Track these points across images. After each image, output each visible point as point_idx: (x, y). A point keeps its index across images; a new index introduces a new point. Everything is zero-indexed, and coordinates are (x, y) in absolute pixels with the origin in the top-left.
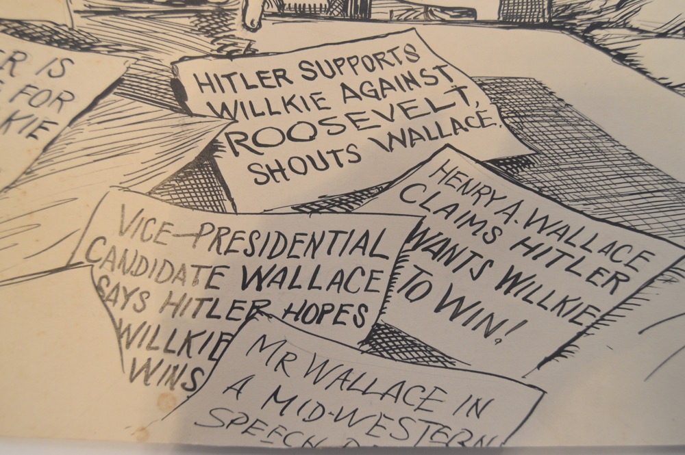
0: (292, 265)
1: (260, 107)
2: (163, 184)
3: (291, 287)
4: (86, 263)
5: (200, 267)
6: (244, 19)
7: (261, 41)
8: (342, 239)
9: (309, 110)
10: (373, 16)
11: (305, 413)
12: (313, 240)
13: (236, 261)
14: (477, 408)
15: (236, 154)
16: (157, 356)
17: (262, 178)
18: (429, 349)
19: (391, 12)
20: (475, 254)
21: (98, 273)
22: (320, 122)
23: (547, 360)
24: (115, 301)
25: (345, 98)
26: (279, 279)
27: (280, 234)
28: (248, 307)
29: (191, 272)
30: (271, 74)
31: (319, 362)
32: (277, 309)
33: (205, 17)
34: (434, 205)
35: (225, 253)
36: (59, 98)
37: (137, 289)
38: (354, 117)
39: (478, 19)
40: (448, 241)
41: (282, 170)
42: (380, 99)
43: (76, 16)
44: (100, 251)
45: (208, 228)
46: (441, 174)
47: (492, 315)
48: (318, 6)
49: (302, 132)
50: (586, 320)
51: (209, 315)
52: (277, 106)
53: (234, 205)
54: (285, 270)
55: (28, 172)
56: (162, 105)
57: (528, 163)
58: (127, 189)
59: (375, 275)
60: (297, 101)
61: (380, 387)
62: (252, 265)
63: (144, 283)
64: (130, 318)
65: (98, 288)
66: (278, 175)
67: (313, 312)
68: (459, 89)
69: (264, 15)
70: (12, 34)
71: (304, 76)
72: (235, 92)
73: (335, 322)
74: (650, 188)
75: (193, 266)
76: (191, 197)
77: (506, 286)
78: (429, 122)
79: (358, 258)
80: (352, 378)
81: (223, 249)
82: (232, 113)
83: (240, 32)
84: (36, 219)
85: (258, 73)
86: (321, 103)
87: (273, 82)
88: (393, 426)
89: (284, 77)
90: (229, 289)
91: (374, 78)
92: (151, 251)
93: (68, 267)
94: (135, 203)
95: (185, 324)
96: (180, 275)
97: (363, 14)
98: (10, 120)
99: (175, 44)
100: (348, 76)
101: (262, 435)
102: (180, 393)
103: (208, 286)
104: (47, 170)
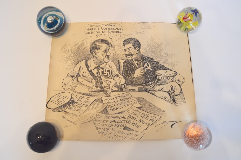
0: (115, 120)
1: (111, 102)
2: (101, 111)
3: (115, 122)
6: (109, 92)
7: (111, 94)
8: (121, 117)
10: (124, 91)
11: (117, 137)
12: (118, 117)
13: (109, 120)
14: (137, 135)
15: (109, 108)
16: (101, 131)
17: (112, 110)
18: (131, 129)
19: (126, 90)
20: (136, 118)
21: (94, 122)
22: (118, 104)
23: (145, 130)
24: (96, 125)
25: (121, 101)
27: (114, 117)
28: (111, 125)
29: (104, 121)
31: (119, 131)
32: (114, 125)
33: (105, 92)
34: (131, 113)
36: (89, 102)
38: (122, 103)
39: (136, 90)
40: (133, 117)
41: (114, 109)
42: (125, 101)
44: (94, 119)
45: (106, 116)
46: (132, 109)
47: (138, 125)
48: (117, 90)
49: (116, 105)
50: (149, 125)
51: (106, 126)
52: (113, 102)
53: (109, 113)
55: (86, 110)
56: (100, 102)
57: (142, 107)
58: (97, 112)
59: (125, 121)
60: (115, 101)
61: (126, 133)
62: (111, 120)
63: (99, 122)
64: (98, 127)
65: (94, 123)
66: (113, 110)
67: (118, 125)
68: (134, 99)
69: (111, 92)
70: (82, 94)
71: (116, 98)
72: (108, 101)
73: (120, 126)
74: (156, 109)
76: (104, 113)
77: (140, 122)
78: (130, 103)
79: (123, 119)
80: (122, 132)
81: (108, 118)
82: (108, 103)
83: (109, 94)
84: (87, 116)
86: (118, 101)
87: (112, 99)
88: (127, 138)
89: (114, 99)
90: (109, 123)
91: (124, 98)
92: (100, 119)
93: (91, 121)
94: (98, 114)
95: (104, 127)
96: (103, 122)
97: (122, 91)
98: (83, 105)
99: (101, 95)
100: (121, 98)
101: (113, 139)
102: (104, 135)
103: (106, 123)
104: (88, 110)
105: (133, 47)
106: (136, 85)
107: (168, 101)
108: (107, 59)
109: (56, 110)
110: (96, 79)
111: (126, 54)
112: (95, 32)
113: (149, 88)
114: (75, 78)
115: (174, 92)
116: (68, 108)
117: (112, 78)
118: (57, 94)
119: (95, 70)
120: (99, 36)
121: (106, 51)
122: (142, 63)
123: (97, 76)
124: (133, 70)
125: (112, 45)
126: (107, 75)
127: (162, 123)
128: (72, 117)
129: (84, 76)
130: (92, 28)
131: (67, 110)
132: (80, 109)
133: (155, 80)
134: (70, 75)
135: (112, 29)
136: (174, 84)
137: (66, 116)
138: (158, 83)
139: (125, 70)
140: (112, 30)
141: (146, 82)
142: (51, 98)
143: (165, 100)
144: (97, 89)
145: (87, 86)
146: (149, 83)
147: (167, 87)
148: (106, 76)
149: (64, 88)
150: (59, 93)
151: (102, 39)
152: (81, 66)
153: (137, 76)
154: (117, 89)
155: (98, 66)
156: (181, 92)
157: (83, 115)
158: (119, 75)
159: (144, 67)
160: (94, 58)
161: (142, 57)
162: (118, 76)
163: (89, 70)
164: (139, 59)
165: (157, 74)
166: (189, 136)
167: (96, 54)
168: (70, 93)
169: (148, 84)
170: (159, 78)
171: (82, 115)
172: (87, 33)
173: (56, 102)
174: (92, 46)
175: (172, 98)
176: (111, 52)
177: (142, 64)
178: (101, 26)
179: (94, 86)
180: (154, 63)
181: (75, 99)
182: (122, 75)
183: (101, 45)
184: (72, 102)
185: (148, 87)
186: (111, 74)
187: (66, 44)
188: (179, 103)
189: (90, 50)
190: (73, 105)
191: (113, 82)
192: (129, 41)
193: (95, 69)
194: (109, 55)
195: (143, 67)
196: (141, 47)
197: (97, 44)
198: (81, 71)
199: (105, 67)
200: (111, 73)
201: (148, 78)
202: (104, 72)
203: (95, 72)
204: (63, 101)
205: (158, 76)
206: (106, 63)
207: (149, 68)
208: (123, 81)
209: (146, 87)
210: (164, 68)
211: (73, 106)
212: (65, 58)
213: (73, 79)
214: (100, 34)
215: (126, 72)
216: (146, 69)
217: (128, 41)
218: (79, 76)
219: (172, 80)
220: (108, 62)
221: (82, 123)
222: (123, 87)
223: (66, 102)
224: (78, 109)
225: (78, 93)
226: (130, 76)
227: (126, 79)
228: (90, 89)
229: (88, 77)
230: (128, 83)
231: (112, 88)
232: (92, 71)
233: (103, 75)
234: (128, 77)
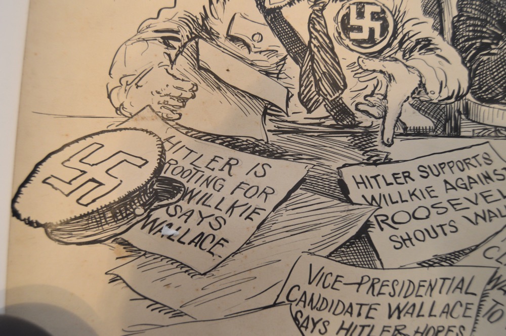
0: (418, 301)
1: (395, 197)
2: (336, 250)
4: (287, 302)
5: (361, 305)
6: (382, 139)
8: (448, 282)
9: (425, 198)
10: (462, 134)
12: (430, 285)
15: (382, 229)
17: (398, 245)
19: (474, 130)
21: (295, 309)
22: (432, 206)
24: (306, 328)
25: (447, 189)
26: (410, 311)
27: (410, 281)
28: (392, 330)
29: (356, 309)
30: (401, 175)
33: (358, 136)
35: (377, 295)
36: (264, 192)
37: (321, 319)
38: (453, 202)
41: (410, 239)
42: (468, 190)
43: (269, 134)
45: (366, 279)
48: (428, 128)
49: (421, 213)
52: (406, 196)
53: (381, 263)
54: (414, 305)
55: (248, 243)
56: (334, 197)
58: (313, 254)
59: (469, 306)
60: (418, 193)
62: (394, 302)
65: (295, 319)
66: (408, 242)
67: (432, 332)
69: (395, 135)
70: (227, 146)
71: (422, 176)
72: (380, 188)
75: (357, 304)
76: (355, 259)
78: (500, 205)
79: (458, 296)
81: (376, 292)
82: (378, 202)
83: (381, 147)
84: (254, 273)
85: (394, 175)
86: (432, 194)
87: (402, 180)
89: (409, 177)
90: (380, 318)
91: (464, 175)
92: (329, 294)
93: (275, 304)
94: (318, 263)
96: (349, 310)
97: (456, 133)
98: (233, 207)
99: (339, 155)
100: (448, 175)
103: (367, 317)
104: (260, 242)
109: (70, 233)
110: (307, 57)
114: (184, 46)
116: (143, 227)
117: (396, 60)
118: (77, 141)
123: (310, 42)
126: (371, 40)
128: (163, 279)
129: (234, 39)
131: (138, 236)
132: (212, 231)
134: (156, 31)
139: (469, 18)
142: (40, 163)
145: (256, 98)
148: (364, 41)
149: (117, 105)
150: (90, 136)
154: (425, 122)
157: (233, 266)
158: (437, 40)
162: (431, 50)
163: (267, 5)
168: (151, 133)
171: (222, 270)
173: (70, 183)
179: (295, 100)
181: (183, 172)
182: (453, 46)
184: (163, 188)
186: (394, 36)
190: (172, 208)
198: (218, 6)
200: (391, 29)
202: (354, 21)
203: (298, 17)
204: (110, 183)
208: (458, 75)
211: (172, 210)
215: (474, 25)
218: (205, 35)
221: (226, 317)
222: (460, 113)
223: (131, 190)
224: (202, 234)
225: (202, 136)
226: (494, 54)
227: (476, 69)
228: (271, 115)
229: (257, 45)
230: (487, 90)
231: (400, 114)
232: (284, 15)
233: (349, 38)
234: (485, 58)
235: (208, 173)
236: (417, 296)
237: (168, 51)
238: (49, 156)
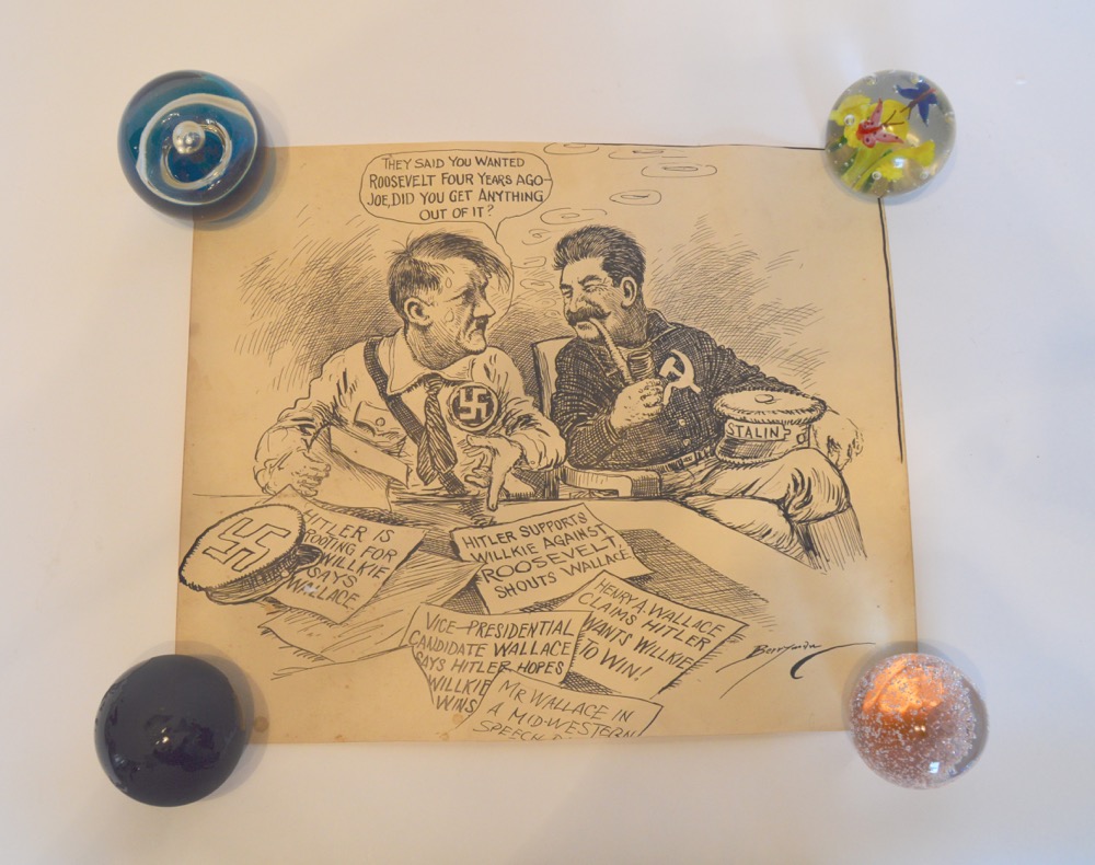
0: (521, 642)
1: (500, 554)
2: (449, 600)
3: (521, 654)
4: (409, 645)
5: (472, 645)
6: (488, 505)
7: (499, 516)
8: (548, 626)
9: (526, 554)
10: (560, 497)
11: (532, 722)
12: (532, 627)
13: (491, 641)
14: (625, 716)
15: (488, 582)
16: (451, 694)
17: (503, 595)
18: (598, 685)
19: (570, 494)
20: (622, 631)
21: (416, 650)
22: (533, 561)
23: (664, 689)
24: (426, 666)
25: (546, 546)
26: (514, 650)
27: (514, 625)
28: (498, 666)
29: (467, 648)
30: (504, 535)
31: (538, 694)
32: (514, 666)
33: (466, 504)
34: (597, 604)
35: (485, 637)
36: (388, 554)
37: (438, 658)
38: (552, 557)
39: (620, 495)
40: (606, 624)
41: (513, 589)
42: (565, 546)
44: (417, 638)
45: (475, 623)
46: (601, 587)
47: (632, 665)
49: (523, 567)
50: (686, 665)
51: (478, 671)
52: (509, 553)
53: (488, 610)
54: (517, 644)
55: (376, 596)
56: (446, 556)
57: (650, 578)
58: (430, 604)
59: (567, 645)
60: (520, 550)
61: (572, 707)
62: (500, 642)
64: (434, 674)
65: (416, 659)
66: (511, 592)
67: (533, 667)
68: (610, 538)
69: (499, 501)
70: (357, 516)
71: (523, 535)
72: (486, 546)
73: (546, 672)
74: (722, 588)
75: (468, 645)
76: (465, 607)
77: (640, 648)
78: (593, 557)
79: (557, 636)
81: (484, 634)
82: (485, 559)
83: (486, 512)
84: (381, 621)
85: (498, 535)
86: (533, 550)
87: (505, 539)
88: (580, 728)
89: (512, 536)
90: (488, 656)
91: (561, 533)
92: (444, 637)
93: (400, 647)
94: (435, 611)
95: (466, 676)
97: (554, 496)
98: (362, 567)
99: (451, 521)
100: (547, 533)
101: (509, 735)
102: (465, 714)
103: (476, 655)
104: (386, 595)
105: (604, 275)
106: (624, 467)
107: (776, 548)
108: (477, 337)
109: (227, 595)
110: (424, 436)
111: (569, 311)
112: (410, 197)
113: (688, 483)
114: (318, 432)
115: (806, 504)
116: (289, 587)
118: (230, 517)
119: (415, 391)
120: (431, 220)
121: (468, 295)
122: (652, 355)
123: (426, 423)
124: (606, 394)
125: (498, 265)
126: (478, 420)
127: (750, 656)
128: (306, 629)
129: (360, 424)
130: (398, 173)
131: (284, 595)
132: (345, 588)
133: (717, 440)
134: (294, 420)
135: (498, 180)
136: (810, 463)
137: (279, 624)
138: (728, 459)
139: (567, 394)
140: (497, 188)
141: (671, 452)
142: (200, 537)
143: (763, 540)
144: (429, 487)
145: (380, 474)
146: (686, 460)
147: (775, 479)
148: (472, 421)
149: (263, 485)
150: (241, 512)
151: (448, 232)
152: (345, 374)
153: (626, 424)
154: (526, 489)
155: (428, 371)
156: (844, 504)
157: (363, 617)
158: (537, 416)
159: (661, 377)
160: (409, 331)
161: (648, 325)
162: (532, 425)
163: (389, 393)
164: (636, 337)
165: (727, 412)
166: (878, 720)
167: (419, 312)
168: (292, 508)
169: (682, 465)
170: (736, 430)
171: (355, 620)
172: (374, 202)
173: (225, 553)
174: (399, 269)
175: (798, 533)
176: (495, 301)
177: (649, 361)
178: (440, 164)
179: (414, 474)
180: (709, 356)
181: (320, 540)
182: (553, 420)
183: (442, 262)
184: (304, 554)
185: (679, 480)
186: (498, 415)
187: (267, 259)
188: (832, 558)
189: (388, 288)
190: (311, 570)
191: (509, 455)
192: (583, 242)
193: (415, 385)
194: (486, 318)
195: (657, 375)
196: (647, 275)
197: (422, 257)
198: (346, 396)
199: (467, 379)
200: (495, 409)
201: (682, 431)
202: (463, 403)
203: (415, 401)
204: (259, 551)
205: (729, 421)
206: (472, 356)
207: (686, 380)
208: (556, 445)
209: (669, 477)
210: (761, 382)
211: (312, 572)
212: (262, 334)
213: (309, 438)
214: (441, 206)
215: (571, 400)
216: (671, 385)
217: (578, 245)
218: (335, 422)
219: (801, 439)
220: (482, 352)
221: (359, 659)
222: (557, 477)
223: (278, 556)
224: (337, 591)
225: (334, 509)
226: (590, 425)
227: (573, 439)
228: (393, 488)
229: (380, 429)
230: (583, 457)
231: (504, 483)
232: (404, 400)
233: (458, 418)
234: (581, 429)
235: (341, 540)
236: (519, 637)
237: (305, 437)
238: (207, 530)
